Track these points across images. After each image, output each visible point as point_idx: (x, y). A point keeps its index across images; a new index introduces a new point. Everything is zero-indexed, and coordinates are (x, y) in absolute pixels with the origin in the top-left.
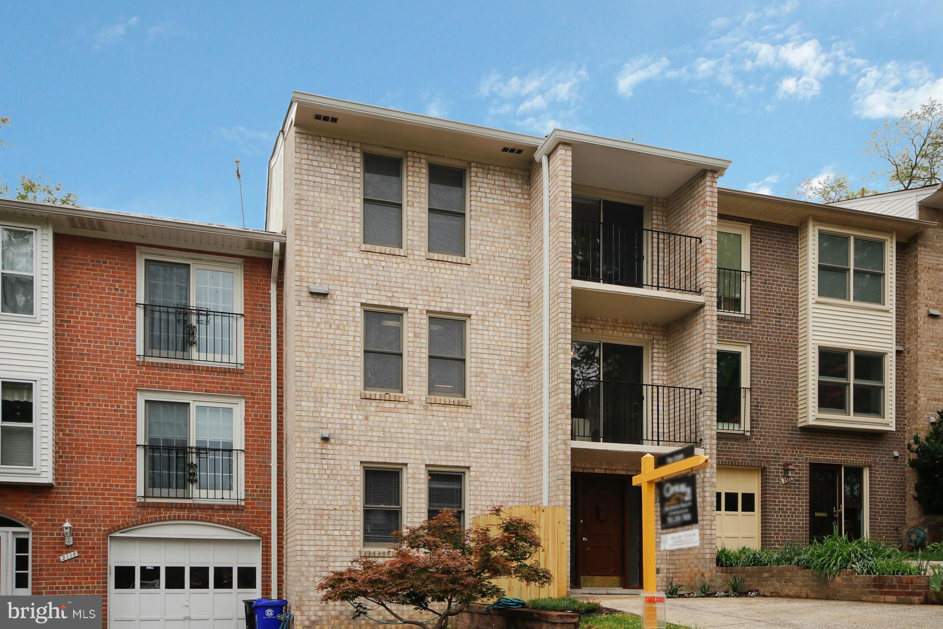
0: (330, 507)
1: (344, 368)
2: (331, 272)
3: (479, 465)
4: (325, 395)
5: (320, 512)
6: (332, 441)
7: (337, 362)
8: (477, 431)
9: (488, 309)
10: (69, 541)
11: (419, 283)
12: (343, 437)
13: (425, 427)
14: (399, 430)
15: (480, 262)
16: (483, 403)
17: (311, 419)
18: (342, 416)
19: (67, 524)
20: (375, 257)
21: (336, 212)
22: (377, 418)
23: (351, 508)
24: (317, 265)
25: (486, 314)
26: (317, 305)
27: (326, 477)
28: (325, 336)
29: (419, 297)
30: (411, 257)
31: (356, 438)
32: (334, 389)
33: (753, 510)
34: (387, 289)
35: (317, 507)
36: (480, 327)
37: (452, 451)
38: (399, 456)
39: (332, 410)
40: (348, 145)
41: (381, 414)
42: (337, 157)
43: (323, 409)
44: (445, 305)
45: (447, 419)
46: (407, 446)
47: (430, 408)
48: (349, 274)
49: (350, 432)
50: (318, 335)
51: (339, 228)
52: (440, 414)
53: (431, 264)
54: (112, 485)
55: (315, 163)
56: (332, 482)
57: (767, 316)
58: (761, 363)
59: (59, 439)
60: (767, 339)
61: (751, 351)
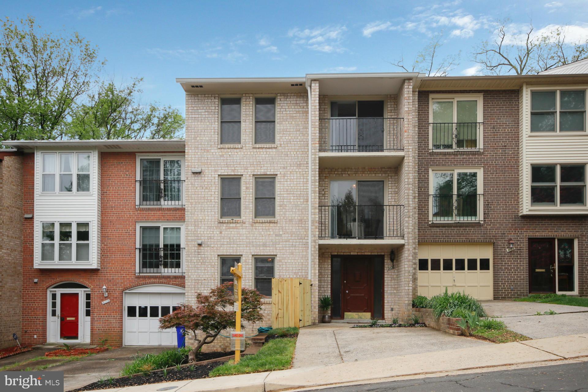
0: (202, 279)
1: (209, 208)
2: (203, 161)
3: (282, 254)
4: (200, 223)
5: (197, 281)
6: (203, 245)
7: (206, 206)
8: (281, 235)
9: (287, 170)
10: (106, 295)
11: (249, 161)
12: (209, 243)
13: (252, 235)
14: (238, 238)
15: (282, 145)
16: (284, 220)
17: (193, 235)
18: (208, 233)
19: (104, 287)
20: (225, 151)
21: (206, 131)
22: (226, 233)
23: (213, 279)
24: (196, 159)
25: (286, 173)
26: (196, 178)
27: (200, 263)
28: (200, 193)
29: (249, 168)
30: (244, 148)
31: (215, 243)
32: (204, 220)
33: (488, 269)
34: (232, 166)
35: (196, 279)
36: (282, 180)
37: (266, 247)
38: (238, 251)
39: (203, 230)
40: (212, 96)
41: (229, 230)
42: (206, 103)
43: (199, 230)
44: (263, 171)
45: (264, 230)
46: (242, 246)
47: (254, 225)
48: (212, 161)
49: (212, 240)
50: (196, 193)
51: (207, 138)
52: (260, 228)
53: (255, 150)
54: (124, 268)
55: (195, 108)
56: (203, 266)
57: (495, 149)
58: (491, 178)
59: (102, 247)
60: (495, 162)
61: (484, 171)
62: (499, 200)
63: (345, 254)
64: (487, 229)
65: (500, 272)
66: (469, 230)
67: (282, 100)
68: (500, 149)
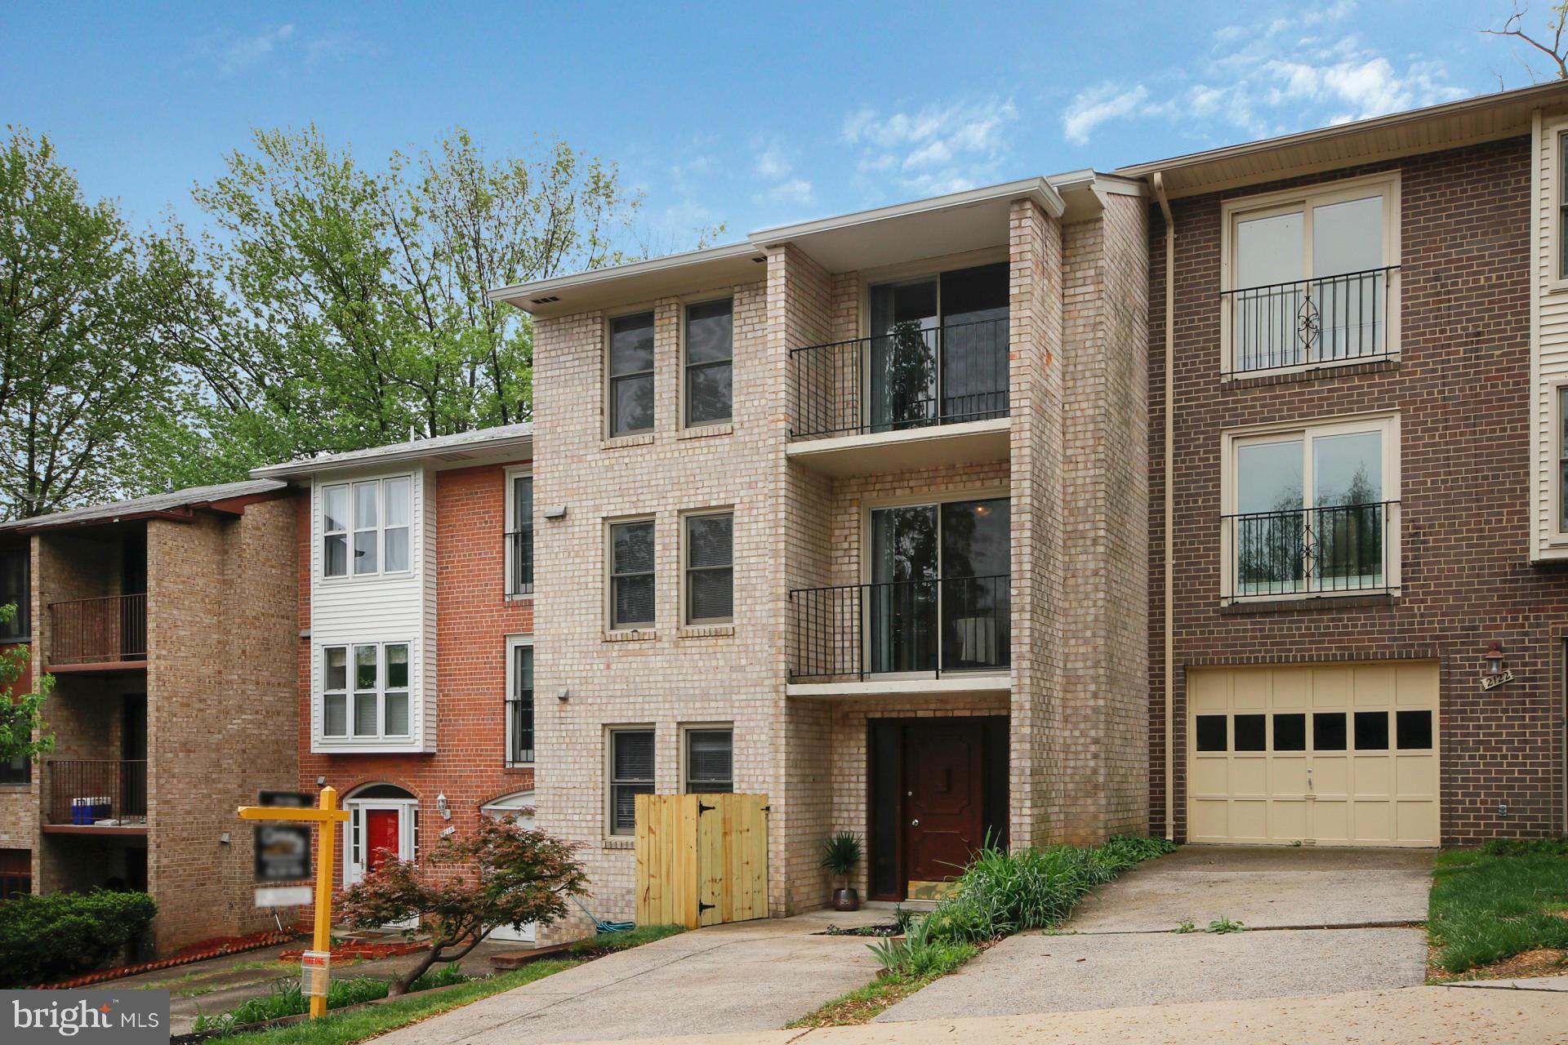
0: (570, 785)
1: (583, 605)
2: (570, 486)
3: (745, 718)
4: (563, 643)
5: (558, 791)
6: (571, 700)
7: (577, 599)
8: (742, 669)
9: (757, 491)
10: (447, 814)
11: (668, 475)
12: (583, 694)
13: (676, 671)
14: (645, 679)
15: (746, 425)
16: (750, 628)
17: (549, 676)
18: (581, 668)
19: (441, 797)
20: (617, 454)
21: (575, 408)
22: (620, 666)
23: (591, 785)
24: (555, 481)
25: (754, 499)
26: (555, 531)
27: (564, 746)
28: (563, 568)
29: (669, 495)
30: (658, 442)
31: (596, 694)
32: (573, 634)
33: (1429, 745)
34: (631, 492)
35: (556, 785)
36: (746, 520)
37: (709, 701)
38: (645, 713)
39: (570, 662)
40: (587, 318)
41: (624, 659)
42: (576, 337)
43: (562, 662)
44: (700, 498)
45: (704, 657)
46: (655, 699)
47: (682, 644)
48: (589, 484)
49: (590, 687)
50: (556, 568)
51: (578, 427)
52: (694, 650)
53: (682, 446)
54: (482, 750)
55: (553, 354)
56: (571, 753)
57: (1443, 347)
58: (1425, 446)
59: (441, 701)
60: (1441, 392)
61: (1403, 425)
62: (1454, 517)
63: (902, 715)
64: (1414, 616)
65: (1460, 757)
66: (1349, 619)
67: (744, 301)
68: (1460, 344)
